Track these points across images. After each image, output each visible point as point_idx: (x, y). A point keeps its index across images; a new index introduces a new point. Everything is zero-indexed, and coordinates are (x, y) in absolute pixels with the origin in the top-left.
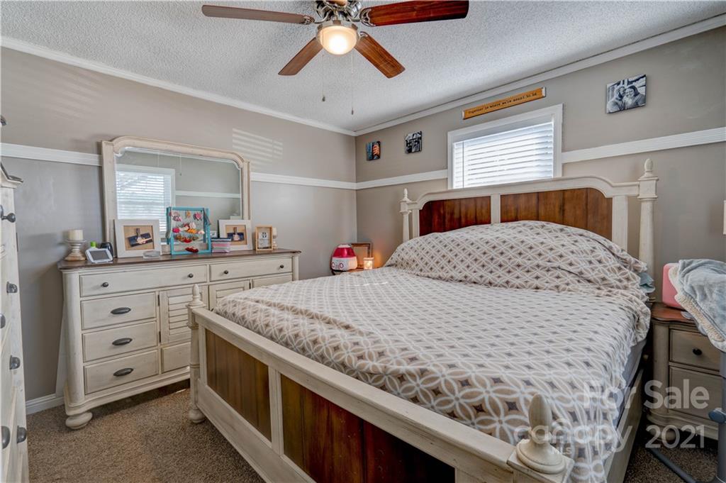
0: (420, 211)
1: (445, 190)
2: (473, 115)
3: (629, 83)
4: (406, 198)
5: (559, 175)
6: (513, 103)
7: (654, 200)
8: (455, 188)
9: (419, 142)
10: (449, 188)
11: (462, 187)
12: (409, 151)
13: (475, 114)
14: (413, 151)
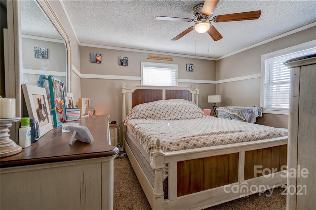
0: (132, 93)
1: (139, 85)
2: (151, 58)
3: (191, 65)
4: (124, 87)
5: (177, 86)
6: (164, 59)
7: (199, 95)
8: (144, 85)
9: (127, 62)
10: (142, 85)
11: (147, 85)
12: (122, 64)
13: (152, 58)
14: (124, 65)
